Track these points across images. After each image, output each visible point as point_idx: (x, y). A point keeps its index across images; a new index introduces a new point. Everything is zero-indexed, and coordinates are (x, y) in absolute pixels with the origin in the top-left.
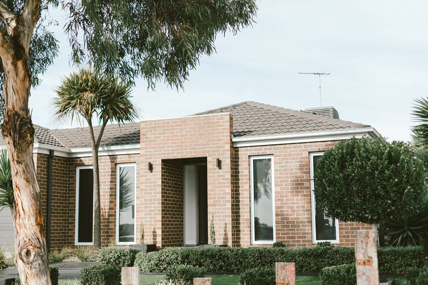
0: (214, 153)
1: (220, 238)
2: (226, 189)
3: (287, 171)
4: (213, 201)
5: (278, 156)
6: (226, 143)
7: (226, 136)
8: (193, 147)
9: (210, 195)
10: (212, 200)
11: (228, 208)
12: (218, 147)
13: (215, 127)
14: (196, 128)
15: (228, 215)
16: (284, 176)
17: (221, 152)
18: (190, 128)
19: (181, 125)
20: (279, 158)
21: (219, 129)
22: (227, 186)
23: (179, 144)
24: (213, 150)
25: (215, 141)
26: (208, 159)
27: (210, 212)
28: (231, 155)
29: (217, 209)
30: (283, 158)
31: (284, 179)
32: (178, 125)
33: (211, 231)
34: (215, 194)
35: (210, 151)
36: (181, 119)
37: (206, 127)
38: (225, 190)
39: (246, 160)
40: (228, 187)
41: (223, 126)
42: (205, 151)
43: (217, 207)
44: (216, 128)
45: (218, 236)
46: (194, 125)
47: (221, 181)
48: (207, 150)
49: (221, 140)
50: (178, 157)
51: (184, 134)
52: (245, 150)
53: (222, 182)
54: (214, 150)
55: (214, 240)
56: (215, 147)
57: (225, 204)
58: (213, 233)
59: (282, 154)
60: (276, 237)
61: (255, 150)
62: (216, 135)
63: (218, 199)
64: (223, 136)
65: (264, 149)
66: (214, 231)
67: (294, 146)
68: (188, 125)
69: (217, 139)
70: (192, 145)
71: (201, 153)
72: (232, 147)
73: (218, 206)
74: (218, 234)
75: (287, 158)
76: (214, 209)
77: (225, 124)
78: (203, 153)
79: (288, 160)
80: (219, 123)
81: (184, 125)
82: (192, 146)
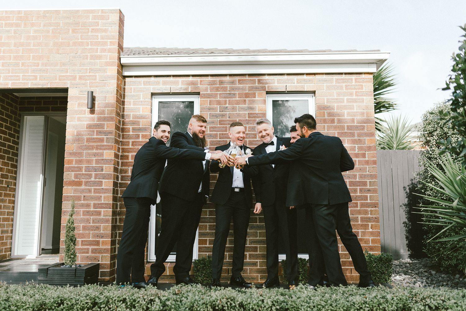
0: (83, 82)
1: (85, 249)
2: (105, 151)
3: (224, 124)
4: (75, 175)
5: (209, 96)
6: (108, 64)
7: (110, 51)
8: (40, 67)
9: (70, 162)
10: (73, 173)
11: (106, 189)
12: (91, 70)
13: (88, 32)
14: (48, 32)
15: (106, 204)
16: (218, 133)
17: (98, 81)
18: (35, 31)
19: (18, 25)
20: (210, 101)
21: (97, 36)
22: (107, 147)
23: (11, 61)
24: (82, 76)
25: (87, 58)
26: (70, 93)
27: (68, 197)
28: (118, 87)
29: (83, 191)
30: (217, 101)
31: (218, 139)
32: (11, 25)
33: (67, 236)
34: (80, 162)
35: (75, 78)
36: (19, 12)
37: (70, 31)
38: (102, 154)
39: (145, 102)
40: (108, 149)
41: (105, 31)
42: (64, 76)
43: (83, 187)
44: (90, 34)
45: (82, 245)
46: (44, 26)
47: (95, 137)
48: (68, 74)
49: (100, 57)
50: (7, 85)
51: (22, 41)
52: (144, 82)
53: (97, 138)
54: (84, 76)
55: (72, 256)
56: (87, 69)
57: (102, 182)
58: (72, 240)
59: (217, 94)
60: (199, 248)
61: (164, 83)
62: (90, 47)
63: (86, 171)
64: (103, 50)
65: (183, 82)
66: (73, 236)
67: (239, 81)
68: (33, 25)
69: (92, 56)
70: (38, 64)
71: (56, 79)
72: (119, 73)
73: (86, 185)
74: (82, 241)
75: (226, 101)
76: (75, 191)
77: (110, 28)
78: (60, 80)
79: (227, 105)
80: (98, 25)
81: (25, 24)
82: (38, 66)
